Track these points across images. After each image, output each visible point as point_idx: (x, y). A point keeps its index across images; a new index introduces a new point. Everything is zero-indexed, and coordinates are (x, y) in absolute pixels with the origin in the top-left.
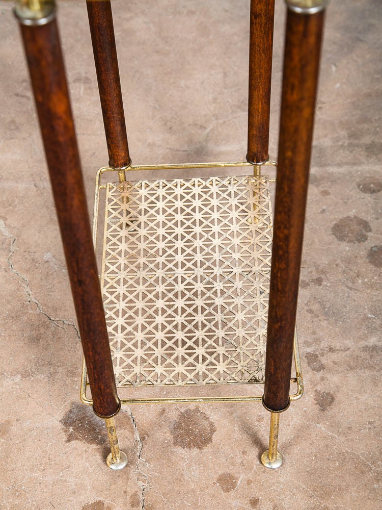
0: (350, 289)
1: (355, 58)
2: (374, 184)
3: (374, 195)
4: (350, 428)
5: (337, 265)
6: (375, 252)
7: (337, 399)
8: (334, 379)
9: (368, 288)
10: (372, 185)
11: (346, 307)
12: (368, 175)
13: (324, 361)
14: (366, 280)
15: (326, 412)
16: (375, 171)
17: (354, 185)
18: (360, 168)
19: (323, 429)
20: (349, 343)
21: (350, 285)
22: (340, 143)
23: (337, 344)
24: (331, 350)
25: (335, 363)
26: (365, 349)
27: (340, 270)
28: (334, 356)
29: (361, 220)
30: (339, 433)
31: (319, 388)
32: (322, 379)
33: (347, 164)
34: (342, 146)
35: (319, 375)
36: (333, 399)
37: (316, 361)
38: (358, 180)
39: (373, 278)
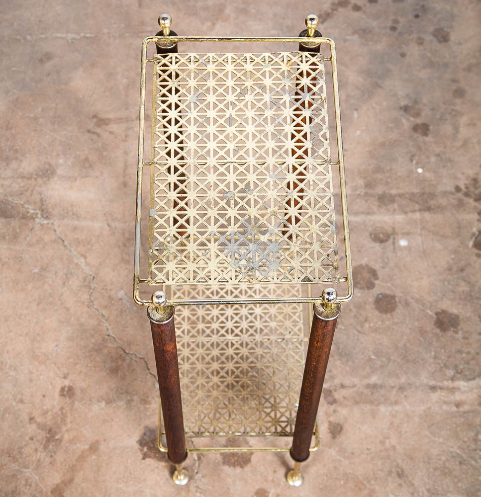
0: (360, 332)
1: (374, 105)
2: (383, 234)
3: (383, 244)
4: (353, 453)
5: (350, 310)
6: (380, 299)
7: (344, 429)
8: (343, 412)
9: (373, 332)
10: (381, 235)
11: (355, 349)
12: (378, 225)
13: (337, 396)
14: (372, 325)
15: (336, 440)
16: (385, 221)
17: (367, 234)
18: (373, 218)
19: (333, 453)
20: (356, 380)
21: (359, 329)
22: (358, 192)
23: (347, 382)
24: (342, 386)
25: (344, 398)
26: (368, 386)
27: (352, 314)
28: (344, 392)
29: (371, 268)
30: (345, 458)
31: (332, 419)
32: (335, 411)
33: (363, 213)
34: (359, 195)
35: (333, 407)
36: (342, 429)
37: (330, 396)
38: (370, 229)
39: (377, 323)
